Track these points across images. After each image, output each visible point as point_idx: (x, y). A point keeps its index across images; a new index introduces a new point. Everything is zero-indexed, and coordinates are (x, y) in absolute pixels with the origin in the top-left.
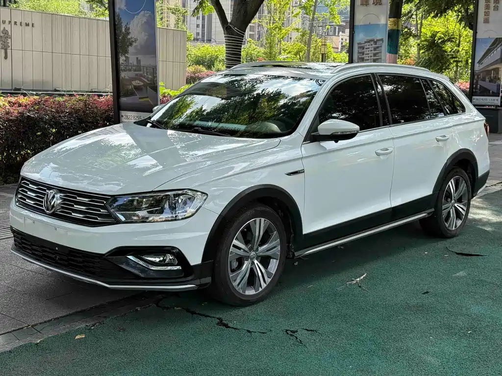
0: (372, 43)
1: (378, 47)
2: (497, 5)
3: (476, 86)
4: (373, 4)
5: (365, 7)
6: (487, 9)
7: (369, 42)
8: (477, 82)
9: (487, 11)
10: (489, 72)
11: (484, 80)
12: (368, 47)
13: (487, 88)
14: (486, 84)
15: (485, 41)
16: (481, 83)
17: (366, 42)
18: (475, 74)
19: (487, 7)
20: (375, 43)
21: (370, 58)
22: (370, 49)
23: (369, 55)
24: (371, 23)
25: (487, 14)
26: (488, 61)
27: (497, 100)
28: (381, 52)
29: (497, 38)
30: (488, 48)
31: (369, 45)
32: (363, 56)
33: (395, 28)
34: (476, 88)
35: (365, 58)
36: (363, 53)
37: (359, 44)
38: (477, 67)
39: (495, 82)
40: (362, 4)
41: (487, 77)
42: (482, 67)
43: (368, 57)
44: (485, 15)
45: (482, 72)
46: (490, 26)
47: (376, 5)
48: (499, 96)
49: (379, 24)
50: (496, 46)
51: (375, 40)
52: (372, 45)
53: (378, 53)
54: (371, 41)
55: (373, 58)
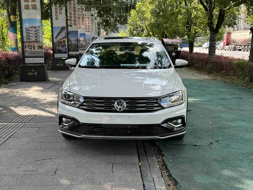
0: (34, 28)
1: (37, 30)
2: (61, 11)
3: (56, 49)
4: (32, 9)
5: (27, 10)
6: (56, 13)
7: (31, 27)
8: (56, 47)
9: (56, 14)
10: (61, 43)
11: (59, 46)
12: (31, 30)
13: (61, 50)
14: (60, 48)
15: (57, 28)
16: (57, 47)
17: (30, 28)
18: (54, 43)
19: (56, 12)
20: (35, 28)
21: (33, 35)
22: (33, 31)
23: (33, 34)
24: (32, 18)
25: (56, 15)
26: (60, 37)
27: (66, 55)
28: (39, 33)
29: (62, 27)
30: (59, 31)
31: (32, 29)
32: (29, 35)
33: (15, 20)
34: (56, 50)
35: (30, 36)
36: (29, 33)
37: (25, 28)
38: (55, 40)
39: (64, 47)
40: (25, 8)
41: (60, 45)
42: (57, 40)
43: (32, 35)
44: (56, 16)
45: (58, 42)
46: (59, 21)
47: (33, 9)
48: (67, 53)
49: (36, 19)
50: (63, 31)
51: (35, 27)
52: (33, 29)
53: (38, 33)
54: (33, 27)
55: (35, 35)
